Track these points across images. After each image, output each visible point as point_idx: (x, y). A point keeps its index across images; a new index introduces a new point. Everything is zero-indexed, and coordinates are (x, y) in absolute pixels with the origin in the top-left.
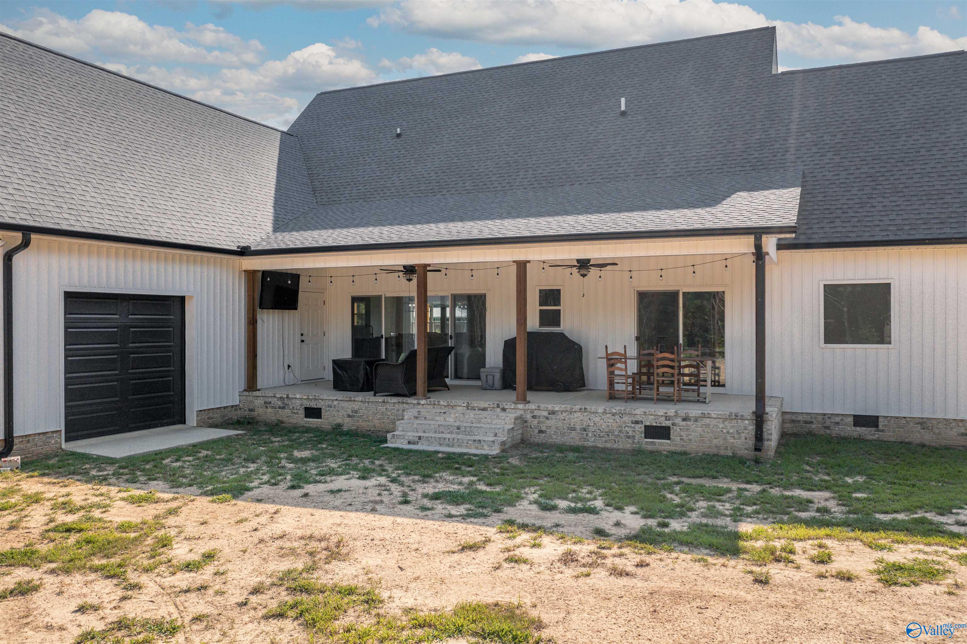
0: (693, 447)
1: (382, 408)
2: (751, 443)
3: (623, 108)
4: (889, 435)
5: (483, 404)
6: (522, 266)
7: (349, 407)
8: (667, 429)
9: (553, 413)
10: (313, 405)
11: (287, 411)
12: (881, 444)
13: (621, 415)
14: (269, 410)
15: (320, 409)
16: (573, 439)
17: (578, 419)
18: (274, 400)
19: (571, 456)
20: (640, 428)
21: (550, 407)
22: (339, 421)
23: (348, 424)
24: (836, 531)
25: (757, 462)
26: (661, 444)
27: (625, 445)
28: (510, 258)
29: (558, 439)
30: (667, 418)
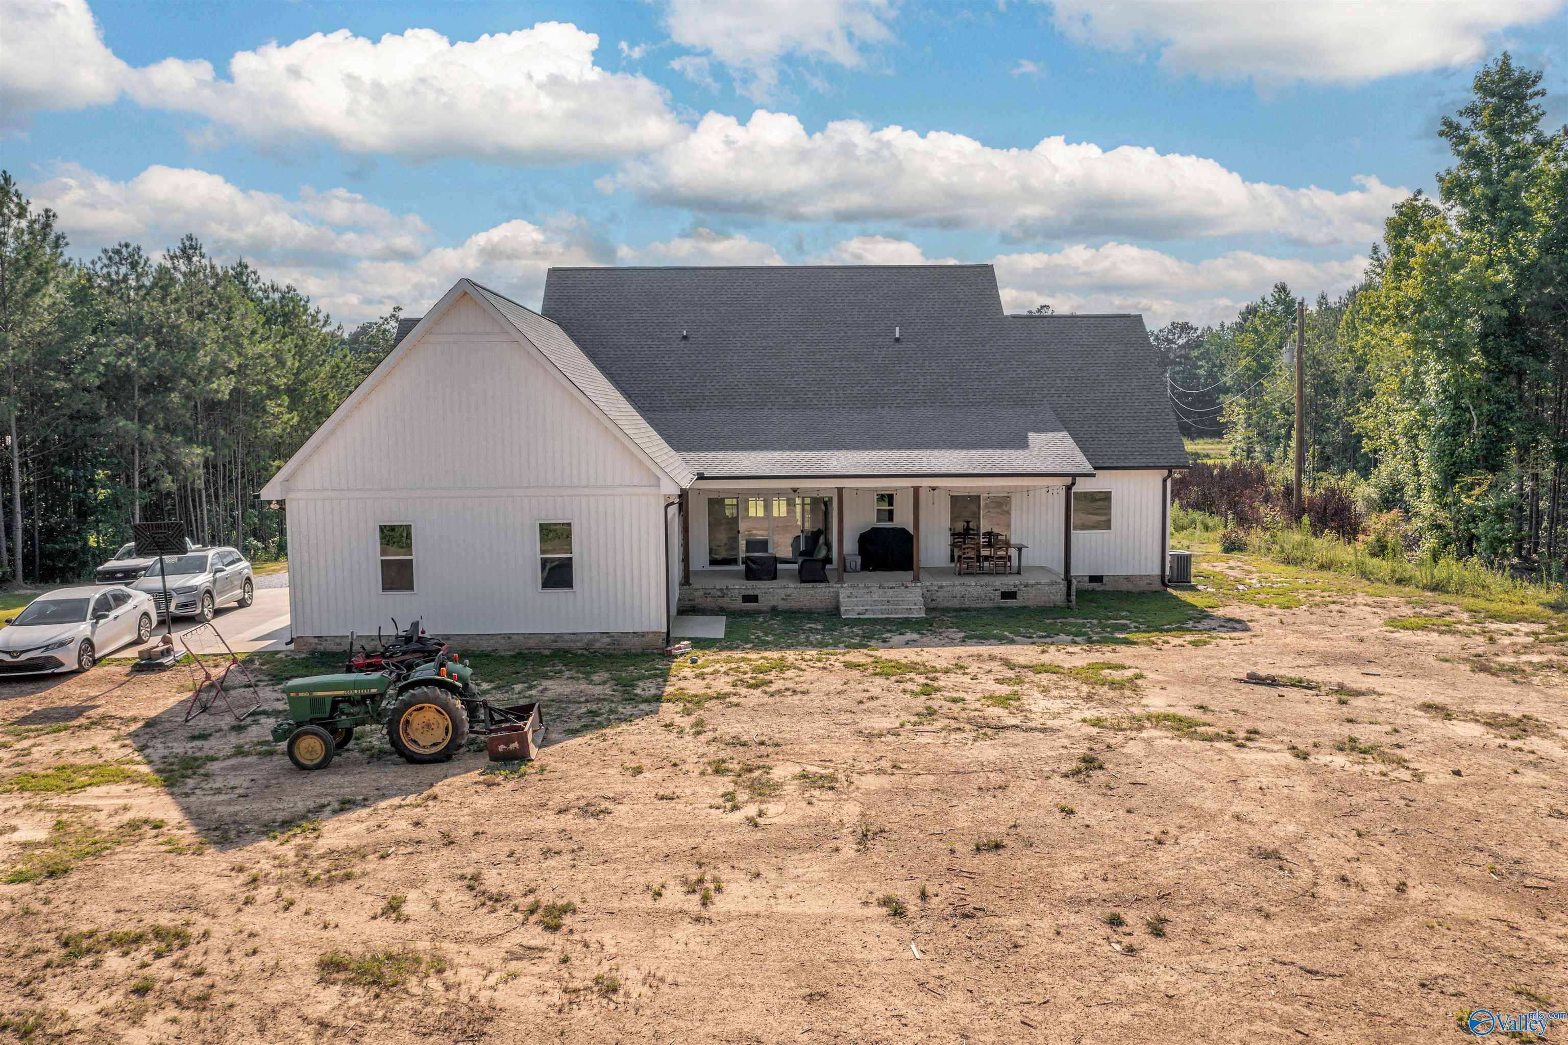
0: (1030, 603)
1: (812, 592)
2: (1064, 597)
3: (897, 335)
4: (1108, 588)
5: (891, 584)
6: (916, 490)
7: (782, 593)
8: (1015, 593)
9: (941, 587)
10: (751, 593)
11: (726, 599)
12: (1104, 592)
13: (986, 586)
14: (709, 599)
15: (756, 596)
16: (956, 604)
17: (958, 590)
18: (712, 592)
19: (974, 613)
20: (998, 593)
21: (940, 583)
22: (774, 603)
23: (782, 605)
24: (1174, 633)
25: (1069, 607)
26: (1010, 603)
27: (987, 605)
28: (910, 485)
29: (943, 604)
30: (1015, 586)
